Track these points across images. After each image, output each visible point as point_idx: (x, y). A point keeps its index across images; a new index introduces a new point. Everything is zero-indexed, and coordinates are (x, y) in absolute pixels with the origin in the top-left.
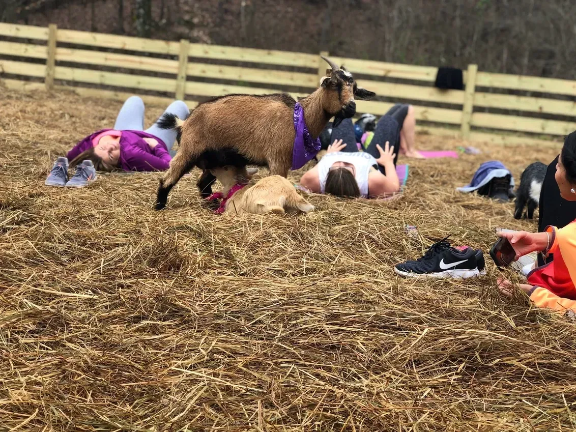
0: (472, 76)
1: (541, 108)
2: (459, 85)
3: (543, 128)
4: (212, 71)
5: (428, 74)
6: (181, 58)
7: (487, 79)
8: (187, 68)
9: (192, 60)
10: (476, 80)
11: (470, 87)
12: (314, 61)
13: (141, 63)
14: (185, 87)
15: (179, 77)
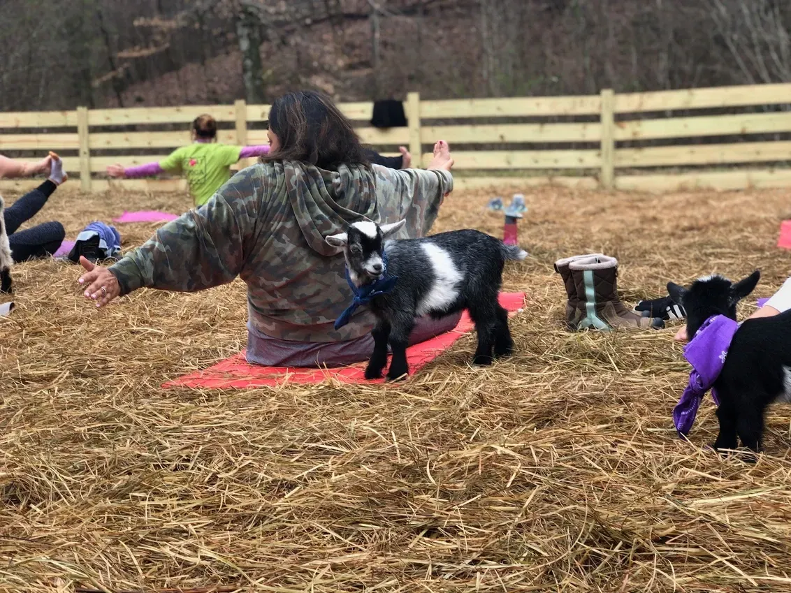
0: (414, 106)
1: (502, 137)
2: (402, 121)
3: (509, 162)
4: (118, 141)
5: (363, 111)
6: (80, 129)
7: (435, 109)
8: (89, 141)
9: (94, 129)
10: (420, 112)
11: (414, 121)
12: (231, 113)
13: (39, 141)
14: (89, 165)
15: (81, 153)
